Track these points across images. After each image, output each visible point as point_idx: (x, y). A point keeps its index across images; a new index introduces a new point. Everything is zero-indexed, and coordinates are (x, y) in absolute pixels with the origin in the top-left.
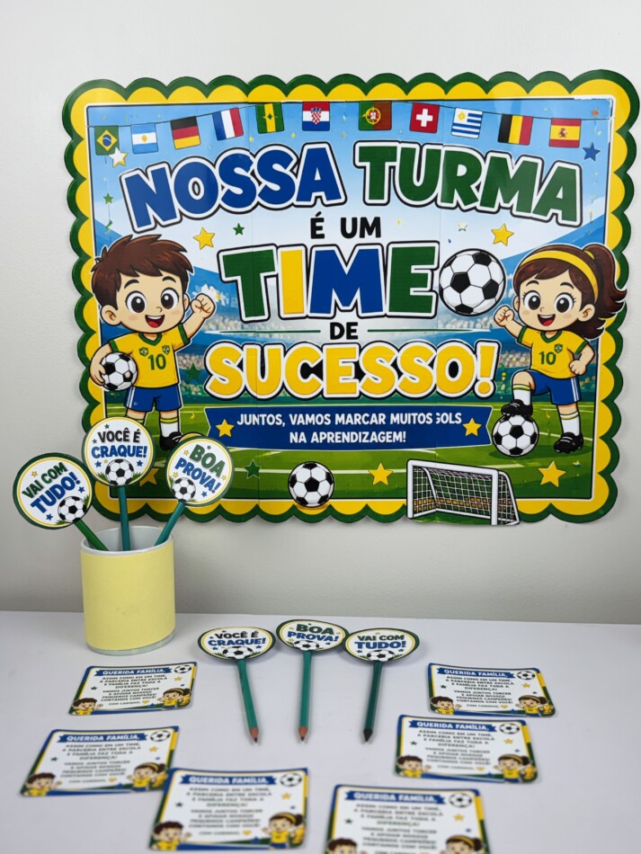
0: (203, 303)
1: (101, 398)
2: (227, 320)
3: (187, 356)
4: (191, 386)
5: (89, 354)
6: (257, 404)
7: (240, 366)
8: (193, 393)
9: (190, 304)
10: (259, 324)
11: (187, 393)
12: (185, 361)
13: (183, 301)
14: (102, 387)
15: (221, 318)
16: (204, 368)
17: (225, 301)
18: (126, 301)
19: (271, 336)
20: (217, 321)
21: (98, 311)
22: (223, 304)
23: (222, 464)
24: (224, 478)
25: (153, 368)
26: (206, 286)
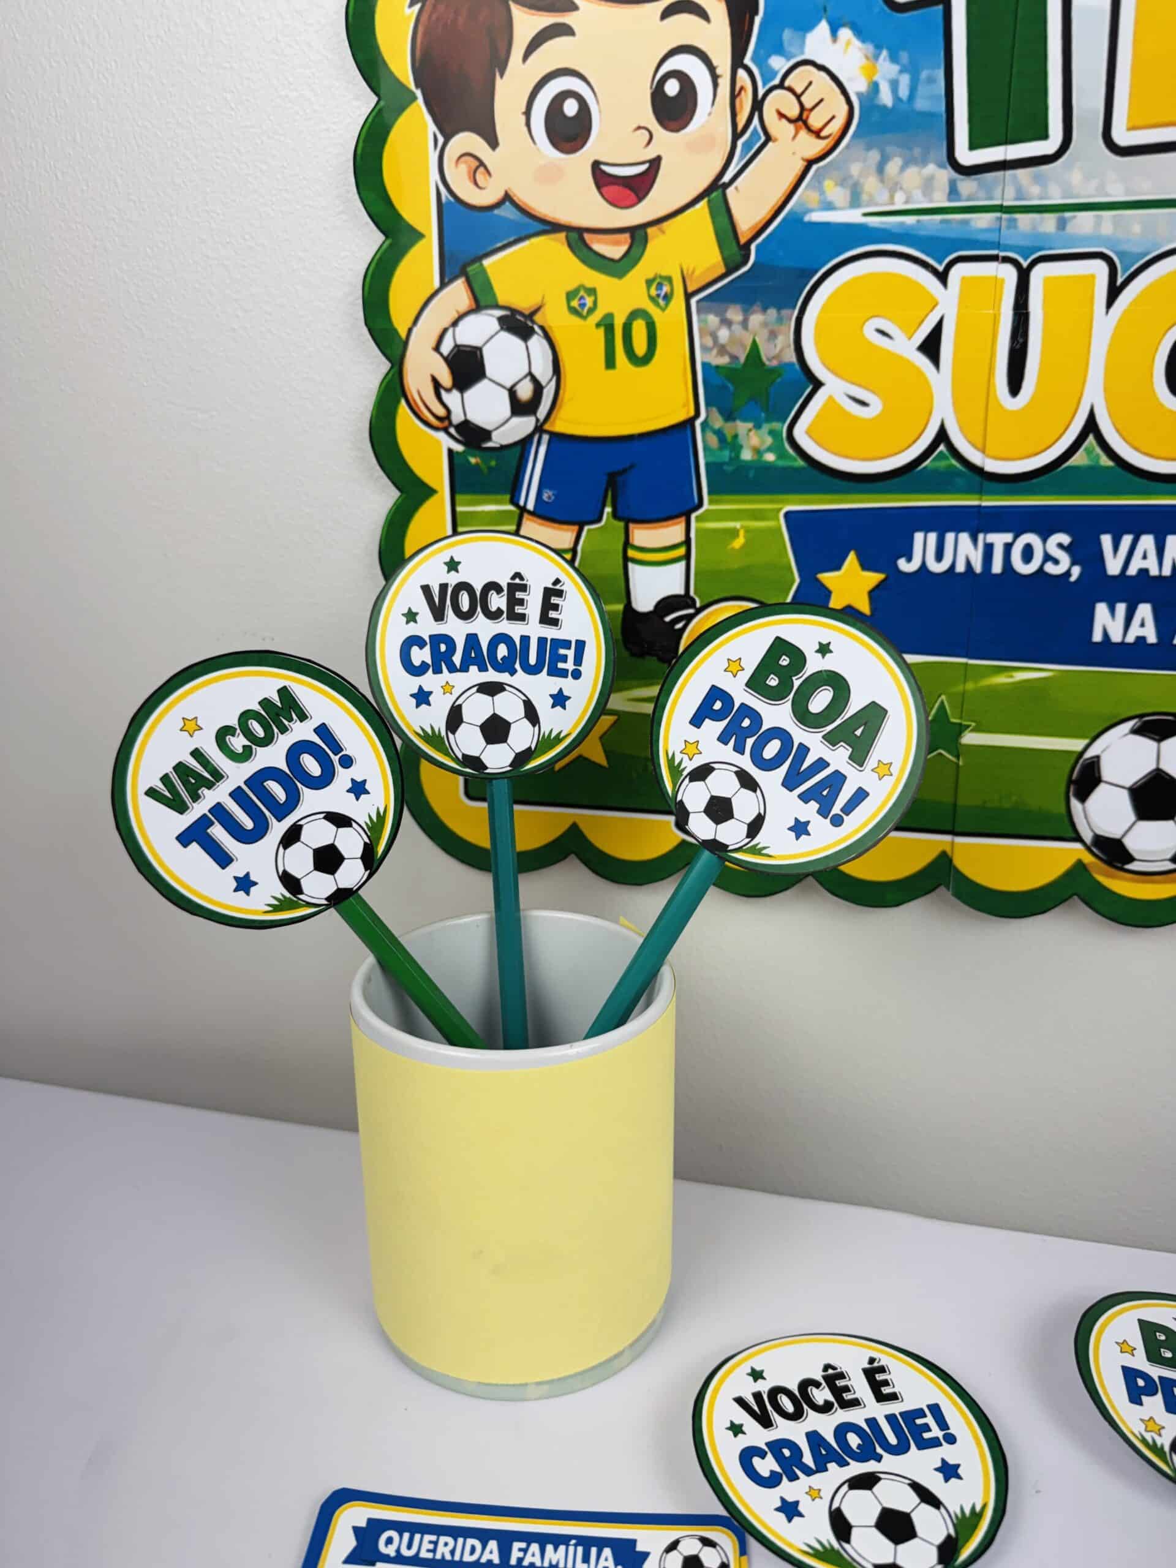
0: (808, 101)
1: (438, 476)
2: (893, 167)
3: (735, 314)
4: (742, 427)
5: (400, 317)
6: (980, 492)
7: (931, 347)
8: (746, 455)
9: (758, 105)
10: (1022, 173)
11: (726, 455)
12: (724, 334)
13: (734, 96)
14: (441, 435)
15: (874, 156)
16: (791, 357)
17: (894, 85)
18: (528, 113)
19: (1062, 225)
20: (855, 169)
21: (434, 156)
22: (886, 97)
23: (874, 715)
24: (884, 770)
25: (610, 363)
26: (823, 27)
